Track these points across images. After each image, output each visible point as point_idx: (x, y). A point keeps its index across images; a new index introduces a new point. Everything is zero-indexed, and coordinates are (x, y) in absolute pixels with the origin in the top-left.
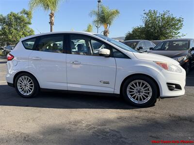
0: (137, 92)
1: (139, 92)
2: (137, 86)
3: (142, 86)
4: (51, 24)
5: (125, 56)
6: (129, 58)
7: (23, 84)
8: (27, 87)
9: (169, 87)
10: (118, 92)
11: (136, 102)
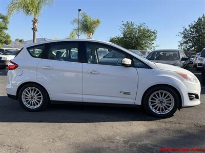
0: (159, 103)
1: (161, 102)
2: (159, 97)
3: (164, 97)
4: (34, 30)
5: (147, 67)
6: (151, 68)
7: (29, 96)
8: (35, 99)
9: (190, 97)
10: (140, 104)
11: (158, 112)
